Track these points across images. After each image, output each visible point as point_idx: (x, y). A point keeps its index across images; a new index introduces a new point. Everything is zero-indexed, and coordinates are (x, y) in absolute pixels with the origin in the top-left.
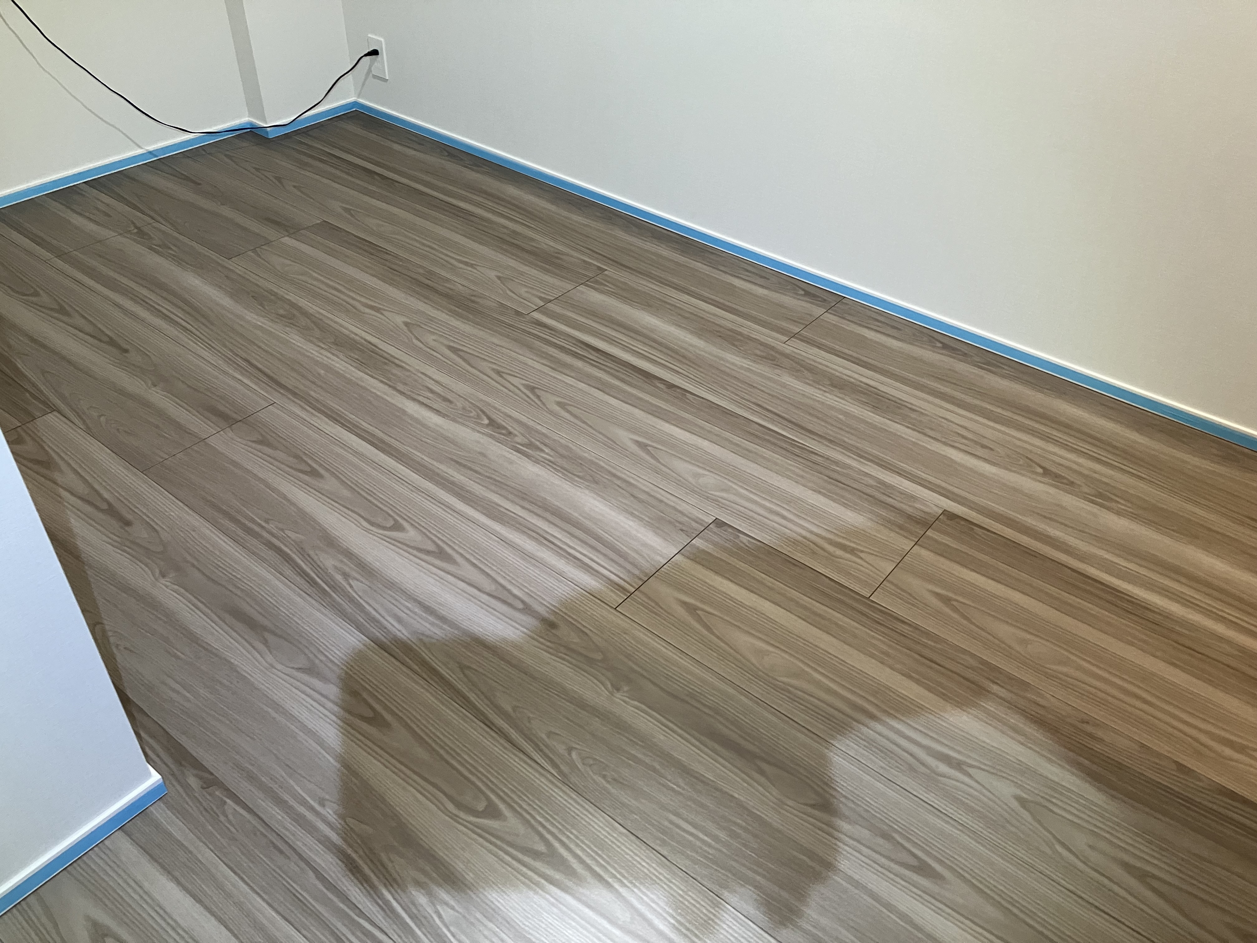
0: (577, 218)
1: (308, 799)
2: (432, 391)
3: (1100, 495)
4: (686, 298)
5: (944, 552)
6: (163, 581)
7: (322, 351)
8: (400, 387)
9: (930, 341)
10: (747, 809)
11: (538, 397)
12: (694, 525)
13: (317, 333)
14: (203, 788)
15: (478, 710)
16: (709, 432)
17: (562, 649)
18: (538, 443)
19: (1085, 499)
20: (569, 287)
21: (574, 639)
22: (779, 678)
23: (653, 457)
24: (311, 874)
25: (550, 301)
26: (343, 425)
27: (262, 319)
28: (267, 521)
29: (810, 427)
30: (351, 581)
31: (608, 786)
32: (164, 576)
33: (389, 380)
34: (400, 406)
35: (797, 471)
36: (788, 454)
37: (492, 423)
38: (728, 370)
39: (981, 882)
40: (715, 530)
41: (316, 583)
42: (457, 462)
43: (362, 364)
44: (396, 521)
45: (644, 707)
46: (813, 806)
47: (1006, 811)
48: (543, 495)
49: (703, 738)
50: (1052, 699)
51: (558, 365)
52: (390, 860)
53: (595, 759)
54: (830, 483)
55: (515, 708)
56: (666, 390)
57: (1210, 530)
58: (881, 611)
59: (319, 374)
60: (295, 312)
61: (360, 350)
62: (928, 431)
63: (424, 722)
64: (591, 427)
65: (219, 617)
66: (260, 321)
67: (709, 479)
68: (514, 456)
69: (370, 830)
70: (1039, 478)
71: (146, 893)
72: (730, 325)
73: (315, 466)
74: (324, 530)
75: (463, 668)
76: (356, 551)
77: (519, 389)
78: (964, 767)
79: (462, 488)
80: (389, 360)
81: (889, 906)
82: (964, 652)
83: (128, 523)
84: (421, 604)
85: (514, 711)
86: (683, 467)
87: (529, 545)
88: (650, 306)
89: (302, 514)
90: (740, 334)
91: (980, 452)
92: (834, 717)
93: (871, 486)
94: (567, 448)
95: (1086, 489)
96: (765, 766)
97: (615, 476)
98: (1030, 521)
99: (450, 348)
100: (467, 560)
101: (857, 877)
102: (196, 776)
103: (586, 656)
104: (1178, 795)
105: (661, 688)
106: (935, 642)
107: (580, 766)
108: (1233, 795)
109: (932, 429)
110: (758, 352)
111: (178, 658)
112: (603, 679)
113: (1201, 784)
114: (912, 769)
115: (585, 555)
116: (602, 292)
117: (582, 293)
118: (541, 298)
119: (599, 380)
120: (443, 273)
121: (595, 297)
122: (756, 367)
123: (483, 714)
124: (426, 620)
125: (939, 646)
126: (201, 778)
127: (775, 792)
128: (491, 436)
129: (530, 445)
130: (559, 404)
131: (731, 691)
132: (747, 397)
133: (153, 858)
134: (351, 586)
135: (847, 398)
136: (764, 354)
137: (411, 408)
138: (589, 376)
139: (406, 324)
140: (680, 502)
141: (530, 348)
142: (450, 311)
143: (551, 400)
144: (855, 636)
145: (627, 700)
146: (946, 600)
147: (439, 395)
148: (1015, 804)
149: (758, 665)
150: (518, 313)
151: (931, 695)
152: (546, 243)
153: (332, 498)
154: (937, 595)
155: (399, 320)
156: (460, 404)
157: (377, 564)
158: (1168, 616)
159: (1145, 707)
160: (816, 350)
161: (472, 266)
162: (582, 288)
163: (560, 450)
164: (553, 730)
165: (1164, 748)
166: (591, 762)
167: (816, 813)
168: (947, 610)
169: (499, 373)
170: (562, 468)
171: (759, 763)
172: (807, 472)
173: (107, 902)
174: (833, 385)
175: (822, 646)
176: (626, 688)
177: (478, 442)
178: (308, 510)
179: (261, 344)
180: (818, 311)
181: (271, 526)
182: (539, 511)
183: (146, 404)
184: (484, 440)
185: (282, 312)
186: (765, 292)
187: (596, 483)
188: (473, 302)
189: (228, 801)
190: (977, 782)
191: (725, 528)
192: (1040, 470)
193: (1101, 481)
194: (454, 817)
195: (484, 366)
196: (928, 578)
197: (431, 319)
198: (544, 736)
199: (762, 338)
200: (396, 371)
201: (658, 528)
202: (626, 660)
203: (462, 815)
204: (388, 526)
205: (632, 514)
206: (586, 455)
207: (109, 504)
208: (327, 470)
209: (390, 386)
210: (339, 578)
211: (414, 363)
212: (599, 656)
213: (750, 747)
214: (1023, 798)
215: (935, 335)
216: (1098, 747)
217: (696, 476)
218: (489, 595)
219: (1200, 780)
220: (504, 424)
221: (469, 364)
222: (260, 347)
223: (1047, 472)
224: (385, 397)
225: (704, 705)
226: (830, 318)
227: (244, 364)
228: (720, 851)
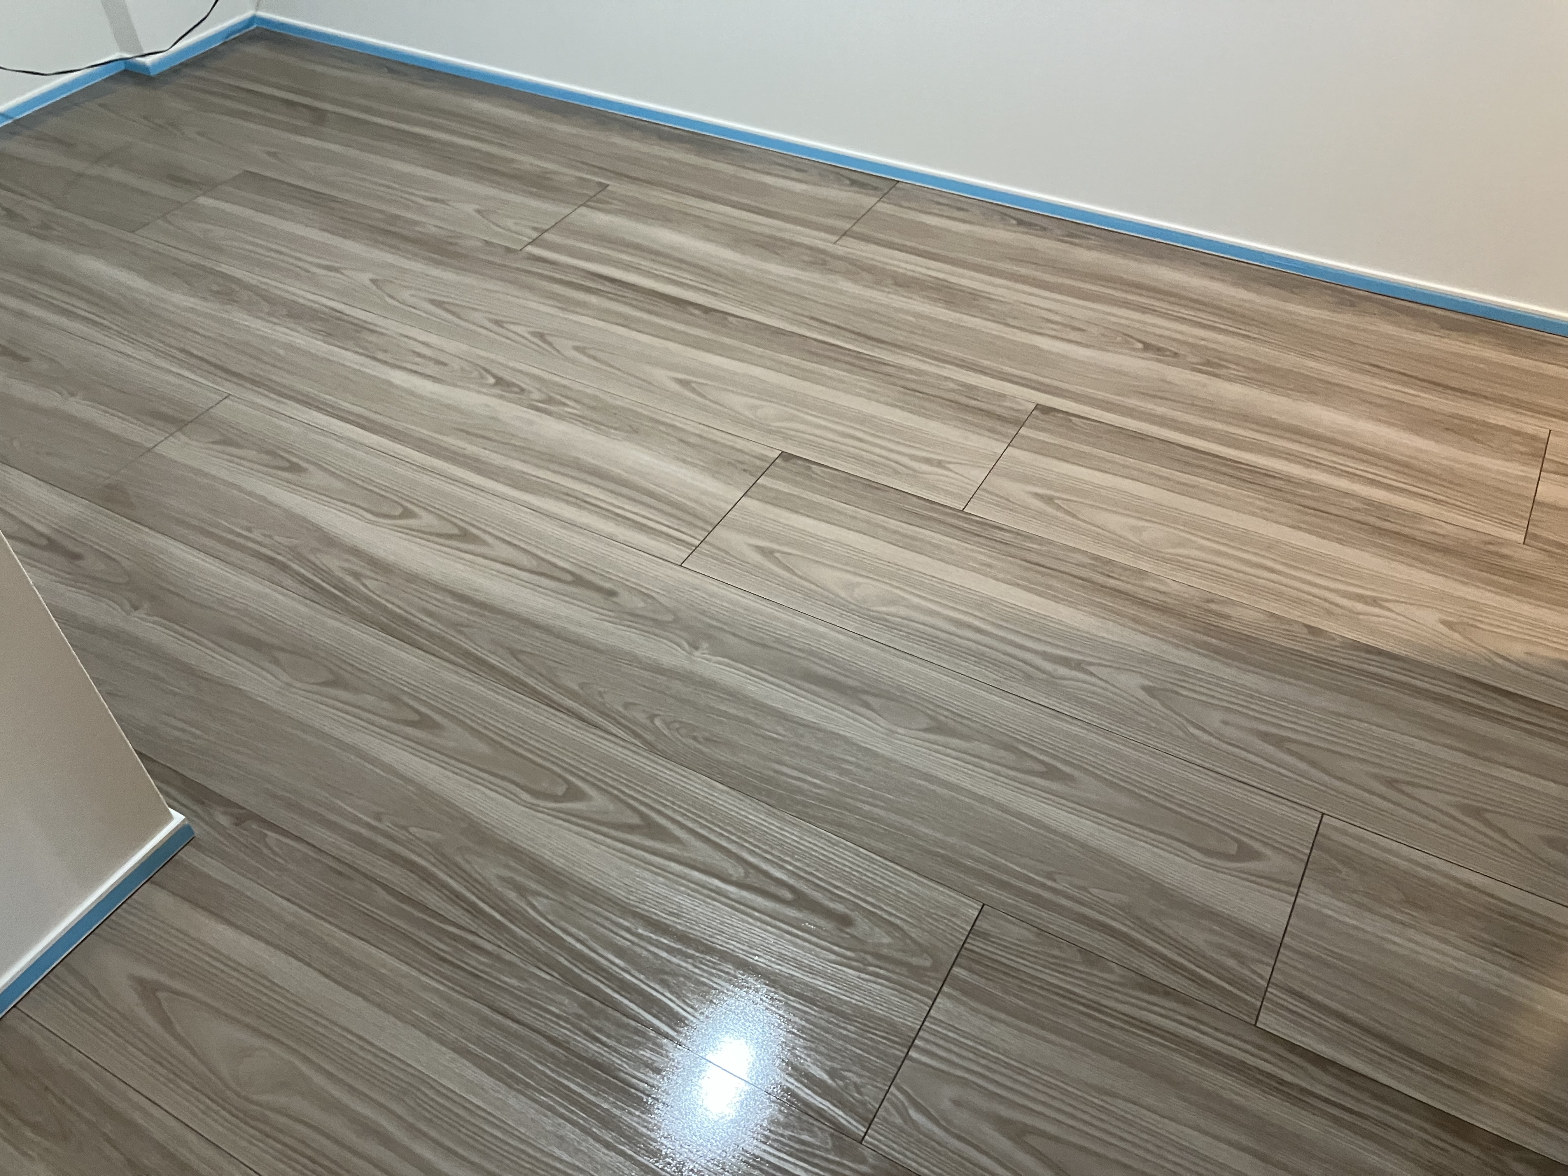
0: (563, 128)
1: (361, 816)
2: (419, 355)
3: (1208, 363)
4: (708, 205)
5: (1043, 450)
6: (136, 613)
7: (275, 327)
8: (380, 355)
9: (1003, 219)
10: (855, 744)
11: (550, 344)
12: (758, 462)
13: (266, 307)
14: (237, 825)
15: (541, 694)
16: (761, 357)
17: (626, 617)
18: (559, 397)
19: (1194, 370)
20: (567, 211)
21: (639, 604)
22: (873, 608)
23: (700, 394)
24: (379, 889)
25: (547, 231)
26: (319, 409)
27: (192, 299)
28: (249, 529)
29: (876, 335)
30: (364, 581)
31: (701, 747)
32: (136, 608)
33: (365, 348)
34: (384, 377)
35: (868, 386)
36: (854, 369)
37: (500, 382)
38: (772, 283)
39: (1114, 776)
40: (783, 464)
41: (323, 588)
42: (468, 433)
43: (329, 336)
44: (405, 509)
45: (726, 660)
46: (926, 730)
47: (1134, 703)
48: (574, 454)
49: (798, 682)
50: (1174, 584)
51: (567, 304)
52: (468, 862)
53: (681, 722)
54: (906, 394)
55: (582, 686)
56: (704, 316)
57: (1328, 383)
58: (977, 522)
59: (278, 355)
60: (234, 286)
61: (322, 319)
62: (1010, 321)
63: (481, 716)
64: (619, 369)
65: (213, 642)
66: (191, 302)
67: (769, 410)
68: (532, 415)
69: (437, 835)
70: (1138, 354)
71: (194, 939)
72: (767, 231)
73: (294, 460)
74: (318, 528)
75: (514, 653)
76: (362, 546)
77: (526, 339)
78: (1083, 665)
79: (477, 460)
80: (360, 327)
81: (1019, 815)
82: (1075, 550)
83: (77, 557)
84: (453, 594)
85: (582, 688)
86: (738, 402)
87: (569, 512)
88: (669, 220)
89: (291, 515)
90: (782, 240)
91: (1073, 335)
92: (937, 638)
93: (953, 391)
94: (595, 398)
95: (1192, 359)
96: (870, 699)
97: (657, 421)
98: (1132, 402)
99: (433, 302)
100: (497, 538)
101: (981, 792)
102: (225, 813)
103: (654, 620)
104: (1309, 657)
105: (746, 639)
106: (1039, 544)
107: (666, 732)
108: (1369, 649)
109: (1015, 318)
110: (805, 258)
111: (175, 694)
112: (678, 640)
113: (1333, 643)
114: (1028, 677)
115: (637, 514)
116: (607, 212)
117: (583, 215)
118: (535, 229)
119: (619, 314)
120: (409, 215)
121: (601, 219)
122: (805, 276)
123: (546, 697)
124: (461, 609)
125: (1044, 548)
126: (231, 815)
127: (882, 722)
128: (501, 397)
129: (550, 400)
130: (576, 348)
131: (822, 629)
132: (799, 311)
133: (195, 904)
134: (365, 586)
135: (914, 296)
136: (810, 259)
137: (398, 377)
138: (608, 311)
139: (374, 281)
140: (738, 440)
141: (530, 288)
142: (425, 258)
143: (566, 346)
144: (951, 552)
145: (708, 657)
146: (1049, 500)
147: (430, 359)
148: (1142, 695)
149: (850, 599)
150: (508, 250)
151: (1043, 600)
152: (528, 162)
153: (324, 493)
154: (1037, 495)
155: (365, 278)
156: (456, 364)
157: (391, 558)
158: (1289, 479)
159: (1273, 576)
160: (873, 247)
161: (443, 202)
162: (583, 210)
163: (586, 401)
164: (630, 700)
165: (1295, 614)
166: (677, 725)
167: (931, 737)
168: (1050, 510)
169: (497, 323)
170: (592, 421)
171: (865, 697)
172: (879, 386)
173: (151, 957)
174: (896, 284)
175: (916, 568)
176: (705, 645)
177: (487, 406)
178: (297, 511)
179: (197, 329)
180: (867, 200)
181: (256, 535)
182: (575, 473)
183: (69, 418)
184: (494, 402)
185: (215, 288)
186: (803, 187)
187: (636, 432)
188: (451, 244)
189: (269, 833)
190: (1101, 679)
191: (794, 460)
192: (1140, 346)
193: (1207, 348)
194: (532, 807)
195: (477, 317)
196: (1025, 479)
197: (404, 271)
198: (621, 709)
199: (807, 241)
200: (372, 338)
201: (717, 472)
202: (699, 616)
203: (541, 803)
204: (397, 514)
205: (684, 461)
206: (618, 403)
207: (49, 539)
208: (308, 461)
209: (368, 356)
210: (349, 579)
211: (391, 326)
212: (670, 618)
213: (850, 682)
214: (1151, 687)
215: (1009, 211)
216: (1224, 623)
217: (754, 408)
218: (531, 572)
219: (1333, 639)
220: (514, 380)
221: (459, 317)
222: (196, 332)
223: (1147, 347)
224: (364, 369)
225: (794, 648)
226: (885, 208)
227: (181, 356)
228: (832, 790)
